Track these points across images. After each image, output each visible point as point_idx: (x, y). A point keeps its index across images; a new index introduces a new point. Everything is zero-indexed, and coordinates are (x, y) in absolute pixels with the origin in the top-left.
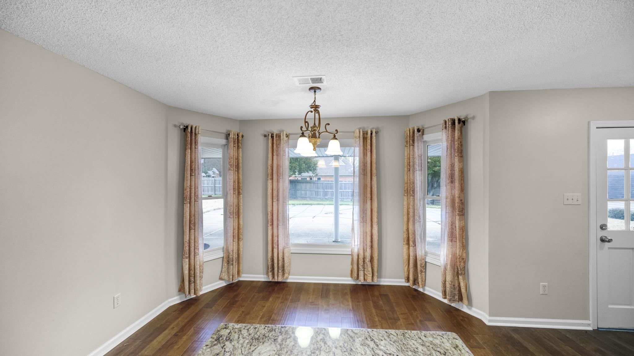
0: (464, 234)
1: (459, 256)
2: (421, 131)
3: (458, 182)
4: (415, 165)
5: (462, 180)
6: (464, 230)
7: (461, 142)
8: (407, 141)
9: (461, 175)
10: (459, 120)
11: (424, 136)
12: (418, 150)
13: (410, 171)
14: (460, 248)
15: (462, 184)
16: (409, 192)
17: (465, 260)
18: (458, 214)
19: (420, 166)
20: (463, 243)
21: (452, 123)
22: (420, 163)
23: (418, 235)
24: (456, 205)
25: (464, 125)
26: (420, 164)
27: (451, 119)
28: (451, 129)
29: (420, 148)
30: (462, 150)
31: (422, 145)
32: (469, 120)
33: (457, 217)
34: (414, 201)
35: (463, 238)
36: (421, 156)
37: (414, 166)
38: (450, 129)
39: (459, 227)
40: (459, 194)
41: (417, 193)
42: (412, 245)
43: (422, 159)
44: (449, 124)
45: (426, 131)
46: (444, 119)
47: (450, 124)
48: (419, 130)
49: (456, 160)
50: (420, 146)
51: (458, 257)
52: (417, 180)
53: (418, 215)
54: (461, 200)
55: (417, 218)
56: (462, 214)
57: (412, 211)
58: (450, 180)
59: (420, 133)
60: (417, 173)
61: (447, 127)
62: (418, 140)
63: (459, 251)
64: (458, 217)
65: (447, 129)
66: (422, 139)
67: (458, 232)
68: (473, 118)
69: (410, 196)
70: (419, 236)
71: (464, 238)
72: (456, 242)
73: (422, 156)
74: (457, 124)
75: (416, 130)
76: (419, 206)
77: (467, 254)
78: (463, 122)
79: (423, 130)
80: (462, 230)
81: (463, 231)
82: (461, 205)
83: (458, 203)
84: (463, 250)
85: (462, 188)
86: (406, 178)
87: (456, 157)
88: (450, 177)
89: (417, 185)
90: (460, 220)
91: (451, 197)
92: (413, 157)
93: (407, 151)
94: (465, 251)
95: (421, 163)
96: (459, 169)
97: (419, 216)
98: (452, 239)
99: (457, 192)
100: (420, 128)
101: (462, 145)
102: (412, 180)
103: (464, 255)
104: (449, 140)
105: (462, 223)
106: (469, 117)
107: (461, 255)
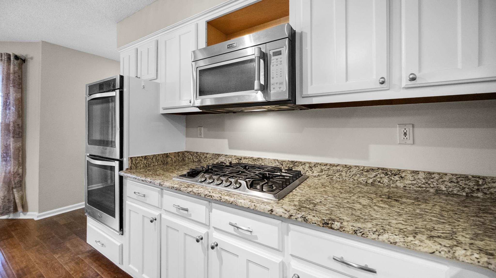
0: (21, 153)
1: (13, 172)
5: (19, 107)
7: (19, 76)
9: (19, 104)
10: (16, 56)
14: (15, 166)
15: (19, 111)
17: (21, 174)
18: (12, 136)
20: (19, 161)
21: (7, 57)
24: (11, 128)
25: (25, 63)
27: (6, 53)
28: (7, 62)
30: (21, 83)
33: (12, 140)
35: (19, 157)
38: (5, 62)
39: (15, 147)
40: (16, 120)
47: (5, 57)
54: (17, 125)
56: (18, 136)
58: (4, 107)
61: (3, 60)
63: (14, 168)
65: (3, 62)
67: (13, 152)
68: (32, 58)
72: (11, 161)
74: (13, 59)
82: (17, 129)
84: (19, 167)
85: (19, 115)
87: (11, 88)
88: (4, 105)
90: (15, 142)
91: (5, 122)
94: (21, 168)
96: (15, 98)
98: (7, 159)
101: (20, 79)
103: (20, 171)
104: (5, 71)
105: (19, 144)
106: (29, 57)
107: (15, 171)
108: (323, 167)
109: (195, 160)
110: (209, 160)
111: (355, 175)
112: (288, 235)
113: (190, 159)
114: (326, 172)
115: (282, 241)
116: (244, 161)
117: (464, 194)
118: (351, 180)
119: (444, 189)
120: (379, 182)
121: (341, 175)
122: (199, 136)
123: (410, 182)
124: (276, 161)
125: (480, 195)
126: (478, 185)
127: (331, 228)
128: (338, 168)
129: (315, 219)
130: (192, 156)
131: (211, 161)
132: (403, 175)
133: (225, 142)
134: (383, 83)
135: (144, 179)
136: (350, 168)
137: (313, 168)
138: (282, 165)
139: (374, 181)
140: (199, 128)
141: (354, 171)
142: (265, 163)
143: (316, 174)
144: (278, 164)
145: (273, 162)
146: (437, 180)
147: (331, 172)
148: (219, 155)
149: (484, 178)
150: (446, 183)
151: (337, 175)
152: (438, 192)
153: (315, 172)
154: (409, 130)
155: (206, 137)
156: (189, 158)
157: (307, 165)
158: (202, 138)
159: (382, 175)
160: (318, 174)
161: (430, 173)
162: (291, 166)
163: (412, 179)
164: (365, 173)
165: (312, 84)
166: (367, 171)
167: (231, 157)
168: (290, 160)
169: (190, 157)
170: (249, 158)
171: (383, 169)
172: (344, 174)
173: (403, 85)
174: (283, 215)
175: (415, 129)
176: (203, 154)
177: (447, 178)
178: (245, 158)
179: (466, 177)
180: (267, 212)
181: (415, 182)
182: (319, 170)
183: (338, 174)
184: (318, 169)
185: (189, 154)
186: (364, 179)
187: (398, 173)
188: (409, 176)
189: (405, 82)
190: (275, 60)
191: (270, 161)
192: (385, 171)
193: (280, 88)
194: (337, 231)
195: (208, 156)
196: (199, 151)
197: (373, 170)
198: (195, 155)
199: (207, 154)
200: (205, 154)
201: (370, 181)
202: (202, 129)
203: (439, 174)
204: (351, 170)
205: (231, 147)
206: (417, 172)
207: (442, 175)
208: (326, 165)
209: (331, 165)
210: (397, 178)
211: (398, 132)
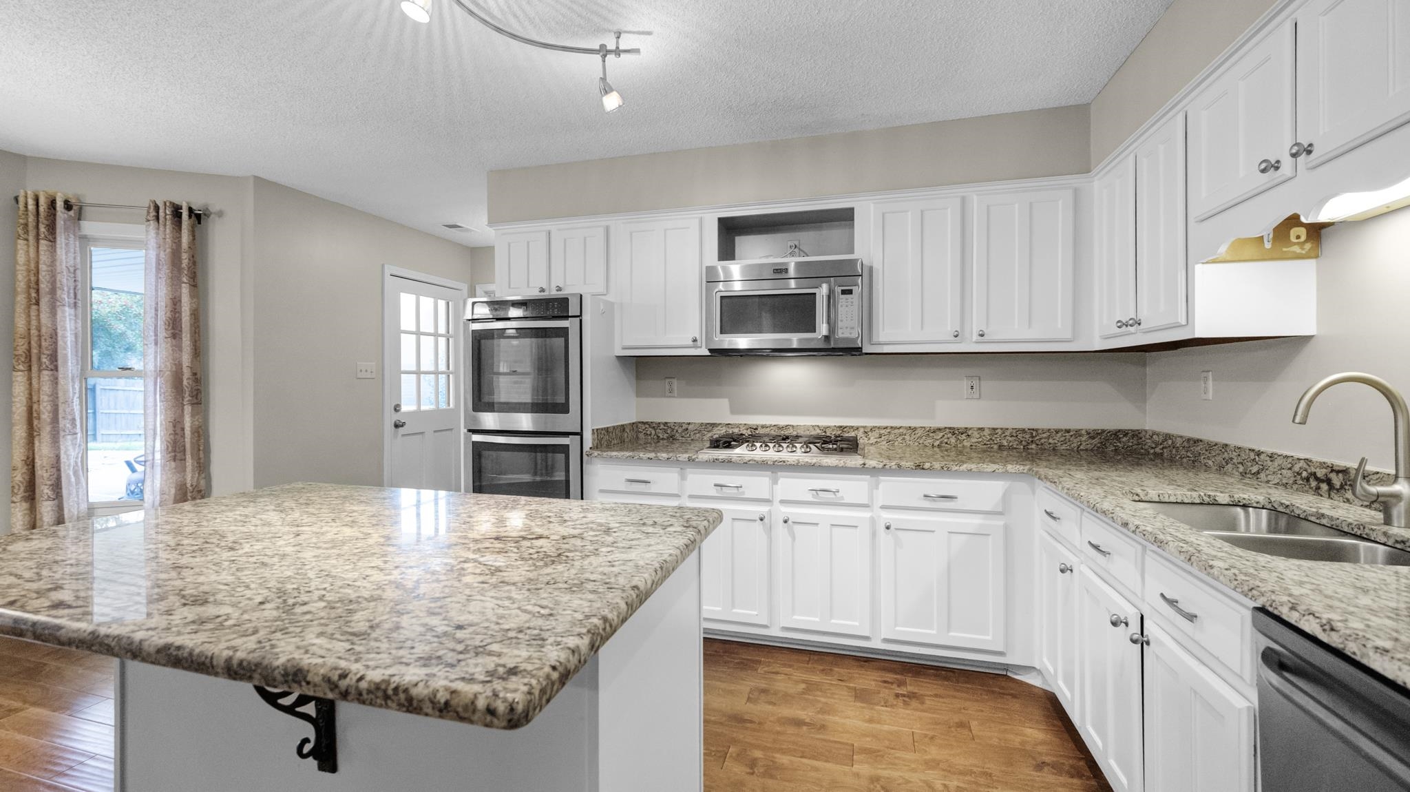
0: (202, 441)
1: (192, 486)
2: (75, 208)
3: (188, 335)
4: (59, 292)
5: (195, 333)
6: (202, 434)
7: (193, 257)
8: (26, 225)
9: (195, 323)
10: (191, 210)
11: (83, 223)
12: (66, 253)
13: (37, 303)
14: (193, 471)
15: (196, 341)
16: (34, 359)
17: (203, 492)
18: (189, 401)
19: (72, 295)
20: (199, 459)
21: (172, 211)
22: (72, 287)
23: (69, 465)
24: (185, 382)
25: (199, 223)
26: (72, 291)
27: (171, 203)
28: (172, 224)
29: (72, 250)
30: (195, 273)
31: (77, 243)
32: (212, 216)
33: (188, 409)
34: (55, 381)
35: (199, 450)
36: (75, 270)
37: (53, 291)
38: (168, 223)
39: (191, 427)
40: (192, 362)
41: (65, 362)
42: (49, 497)
43: (79, 278)
44: (165, 213)
45: (87, 211)
46: (153, 199)
47: (168, 212)
48: (68, 206)
49: (185, 290)
50: (72, 246)
51: (191, 488)
52: (65, 330)
53: (70, 417)
54: (195, 374)
55: (68, 425)
56: (195, 401)
57: (49, 408)
58: (169, 332)
59: (72, 213)
60: (63, 312)
61: (161, 219)
62: (66, 229)
63: (192, 477)
64: (190, 407)
65: (160, 221)
66: (77, 229)
67: (189, 437)
68: (220, 214)
69: (40, 371)
70: (72, 468)
71: (201, 448)
72: (185, 460)
73: (79, 273)
74: (187, 217)
75: (60, 204)
76: (71, 395)
77: (208, 479)
78: (198, 217)
79: (81, 208)
80: (196, 434)
81: (199, 436)
82: (194, 384)
83: (188, 379)
84: (199, 473)
85: (196, 350)
86: (21, 323)
87: (183, 285)
88: (169, 326)
89: (65, 343)
90: (193, 416)
91: (172, 368)
92: (49, 269)
93: (28, 251)
94: (203, 475)
95: (75, 289)
96: (190, 309)
97: (74, 419)
98: (175, 456)
99: (186, 359)
100: (73, 201)
101: (194, 263)
102: (48, 327)
103: (202, 482)
104: (167, 246)
105: (197, 420)
106: (212, 209)
107: (195, 484)
108: (883, 431)
109: (661, 437)
110: (692, 434)
111: (920, 437)
112: (877, 488)
113: (650, 435)
114: (886, 437)
115: (871, 497)
116: (760, 431)
117: (1022, 447)
118: (917, 444)
119: (1006, 444)
120: (946, 443)
121: (904, 439)
122: (668, 394)
123: (976, 440)
124: (816, 428)
125: (1034, 446)
126: (1033, 437)
127: (923, 469)
128: (901, 430)
129: (908, 464)
130: (655, 430)
131: (698, 435)
132: (970, 433)
133: (724, 403)
134: (956, 336)
135: (652, 455)
136: (915, 429)
137: (870, 433)
138: (825, 432)
139: (941, 443)
140: (668, 380)
141: (920, 432)
142: (799, 431)
143: (873, 440)
144: (819, 432)
145: (811, 429)
146: (1000, 436)
147: (892, 437)
148: (714, 425)
149: (1036, 430)
150: (1007, 438)
151: (899, 439)
152: (1001, 447)
153: (872, 438)
154: (975, 383)
155: (681, 396)
156: (648, 433)
157: (862, 430)
158: (674, 397)
159: (950, 435)
160: (875, 440)
161: (994, 429)
162: (839, 432)
163: (978, 436)
164: (931, 435)
165: (883, 330)
166: (934, 432)
167: (738, 426)
168: (838, 425)
169: (650, 430)
170: (771, 426)
171: (950, 428)
172: (907, 437)
173: (974, 340)
174: (877, 466)
175: (982, 382)
176: (681, 425)
177: (1007, 433)
178: (763, 427)
179: (1023, 431)
180: (859, 466)
181: (980, 440)
182: (878, 436)
183: (901, 438)
184: (876, 434)
185: (647, 426)
186: (930, 441)
187: (965, 431)
188: (976, 434)
189: (975, 337)
190: (844, 300)
191: (807, 428)
192: (953, 431)
193: (851, 333)
194: (929, 471)
195: (690, 427)
196: (670, 420)
197: (939, 429)
198: (662, 426)
199: (689, 424)
200: (684, 425)
201: (937, 443)
202: (675, 382)
203: (1002, 429)
204: (916, 432)
205: (734, 411)
206: (982, 429)
207: (1004, 430)
208: (886, 428)
209: (892, 427)
210: (964, 436)
211: (965, 384)
